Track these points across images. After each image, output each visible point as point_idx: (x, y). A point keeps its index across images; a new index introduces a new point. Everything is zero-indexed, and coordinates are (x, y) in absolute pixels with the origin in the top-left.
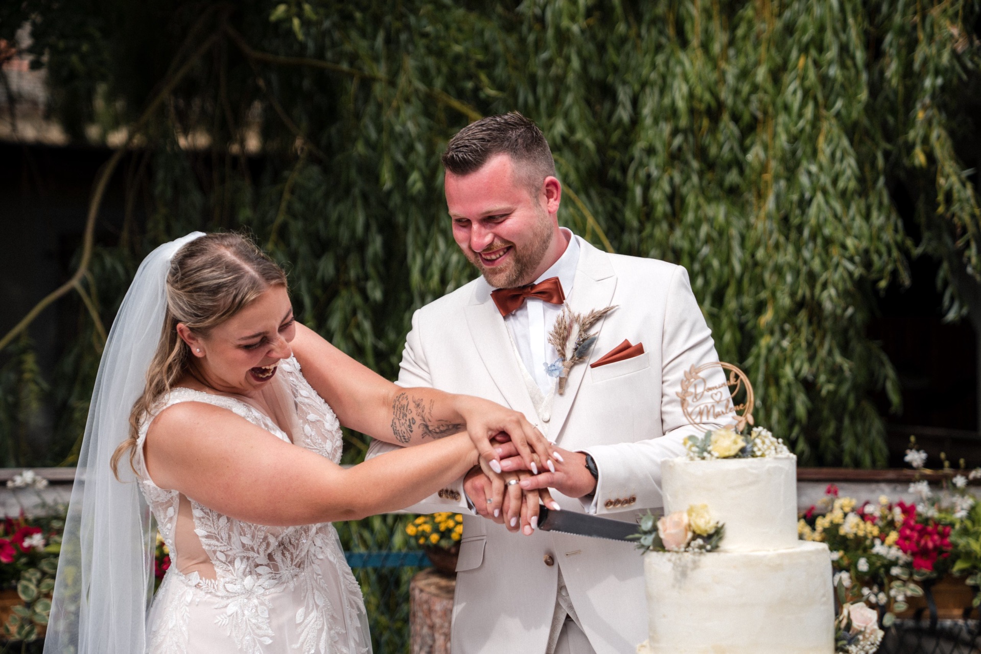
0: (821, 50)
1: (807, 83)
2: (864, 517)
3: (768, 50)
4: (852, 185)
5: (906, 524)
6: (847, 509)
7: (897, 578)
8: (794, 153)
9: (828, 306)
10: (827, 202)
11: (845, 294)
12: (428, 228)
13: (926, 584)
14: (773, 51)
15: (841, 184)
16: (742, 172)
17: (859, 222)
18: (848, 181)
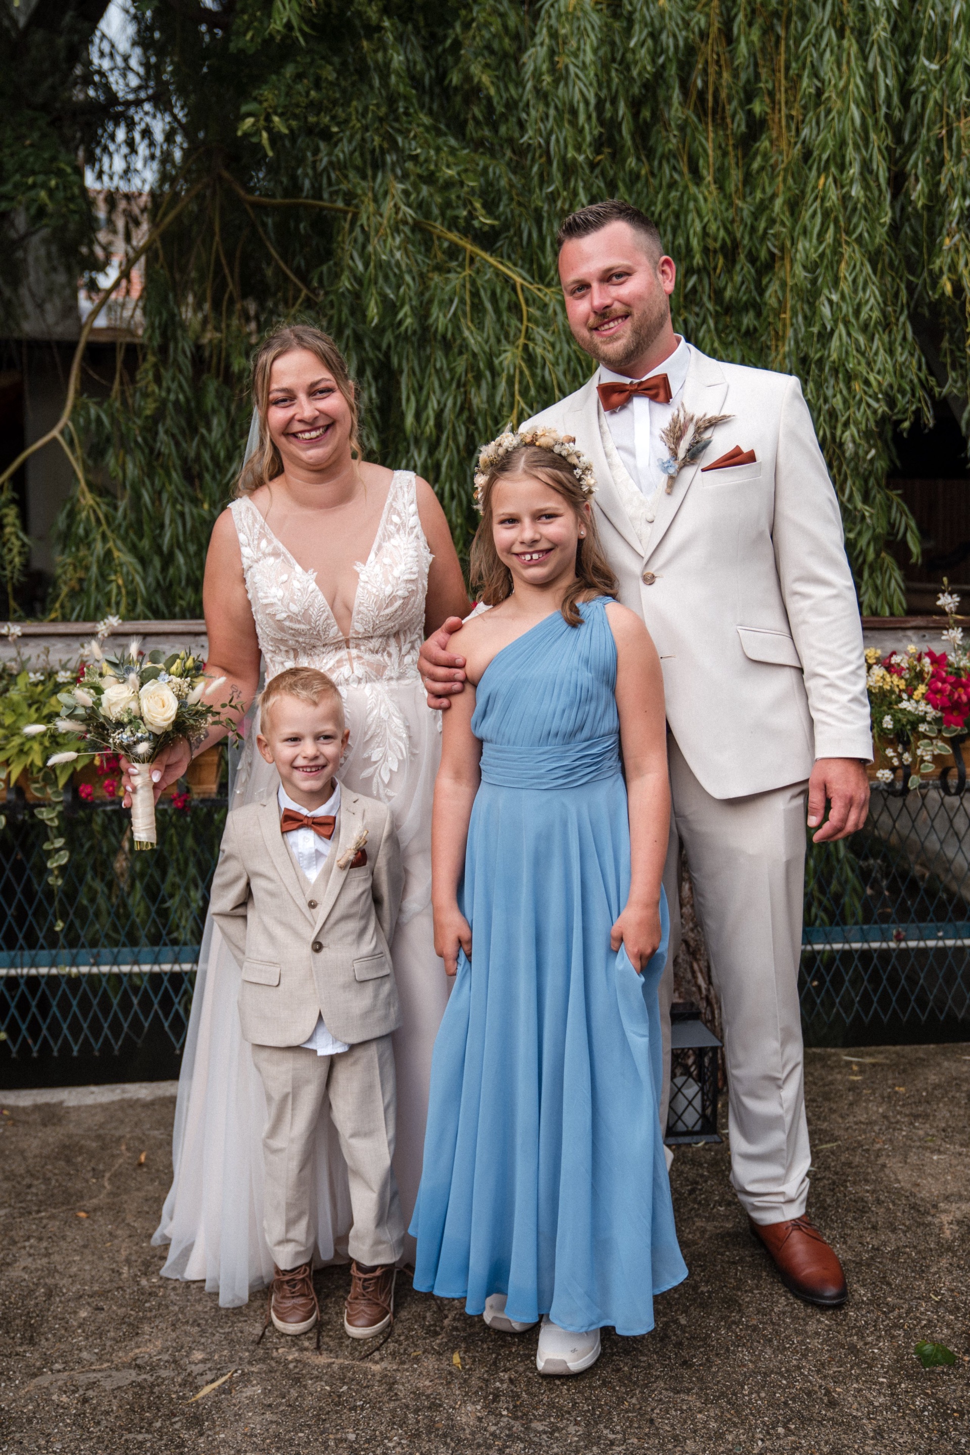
0: (842, 168)
1: (828, 204)
2: (890, 668)
3: (785, 180)
4: (876, 314)
5: (935, 675)
6: (871, 661)
7: (925, 737)
8: (814, 282)
9: (850, 447)
10: (849, 334)
11: (867, 435)
12: (423, 371)
13: (955, 742)
14: (790, 181)
15: (863, 316)
16: (759, 314)
17: (882, 355)
18: (871, 312)
